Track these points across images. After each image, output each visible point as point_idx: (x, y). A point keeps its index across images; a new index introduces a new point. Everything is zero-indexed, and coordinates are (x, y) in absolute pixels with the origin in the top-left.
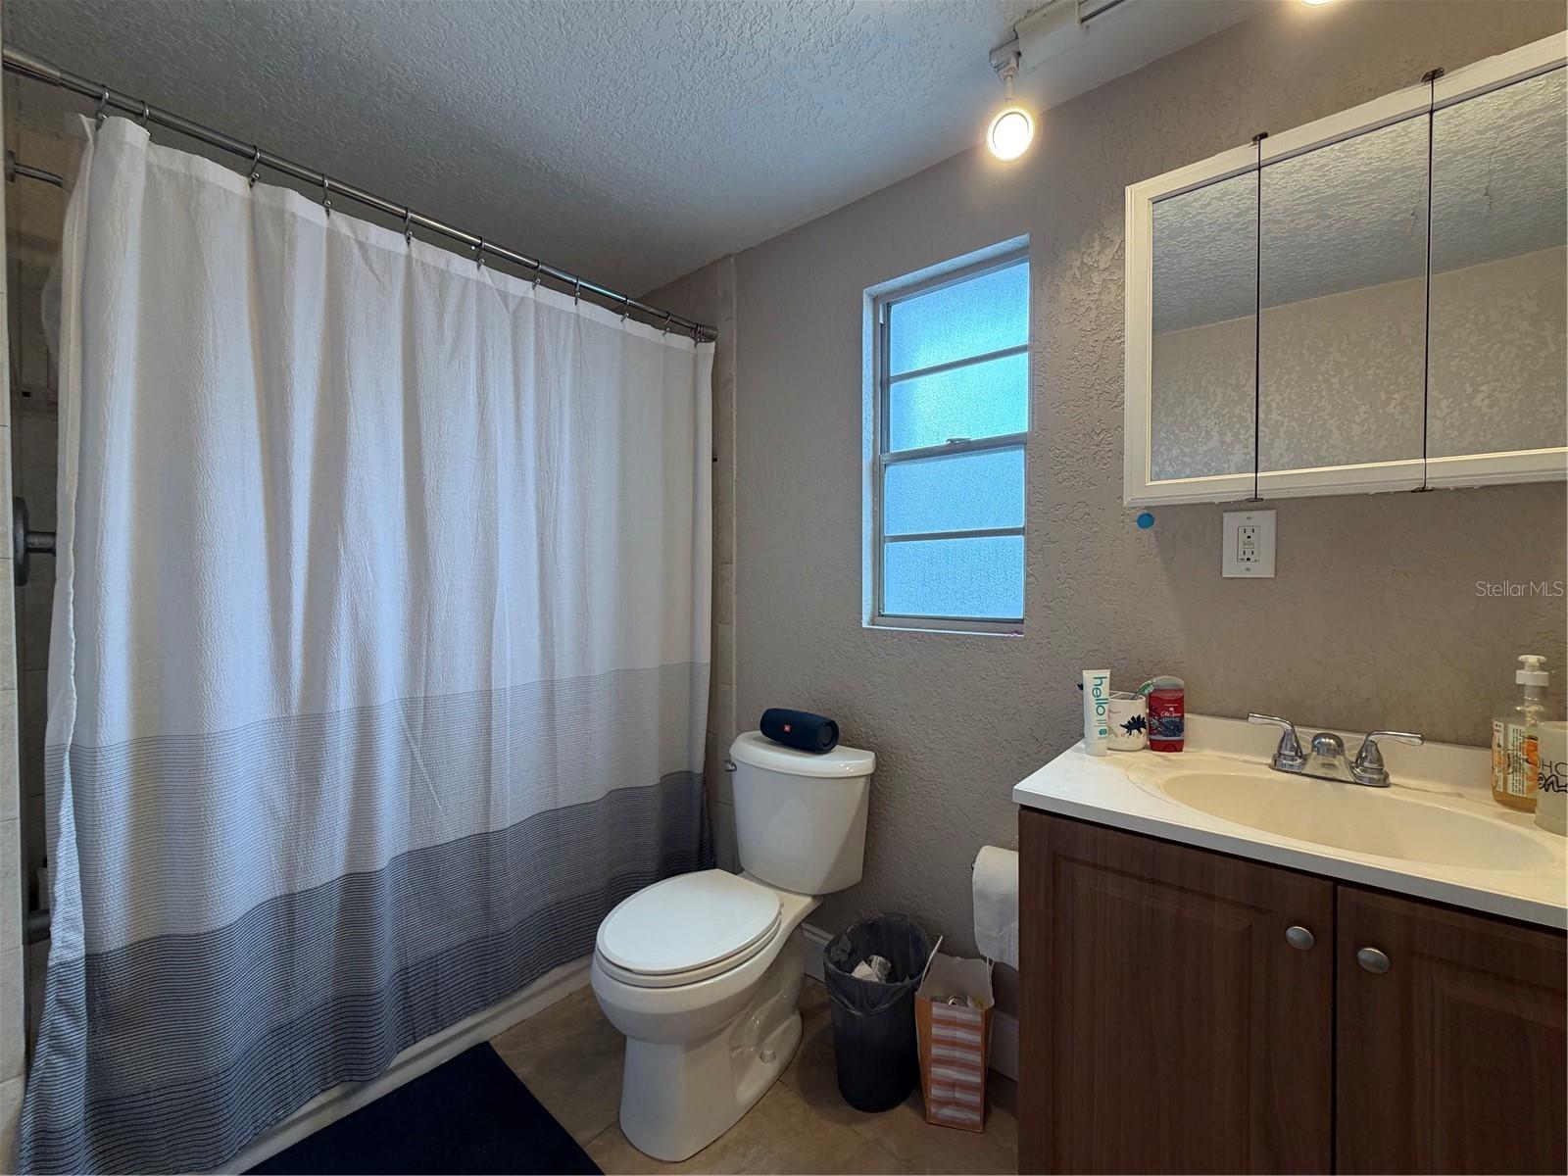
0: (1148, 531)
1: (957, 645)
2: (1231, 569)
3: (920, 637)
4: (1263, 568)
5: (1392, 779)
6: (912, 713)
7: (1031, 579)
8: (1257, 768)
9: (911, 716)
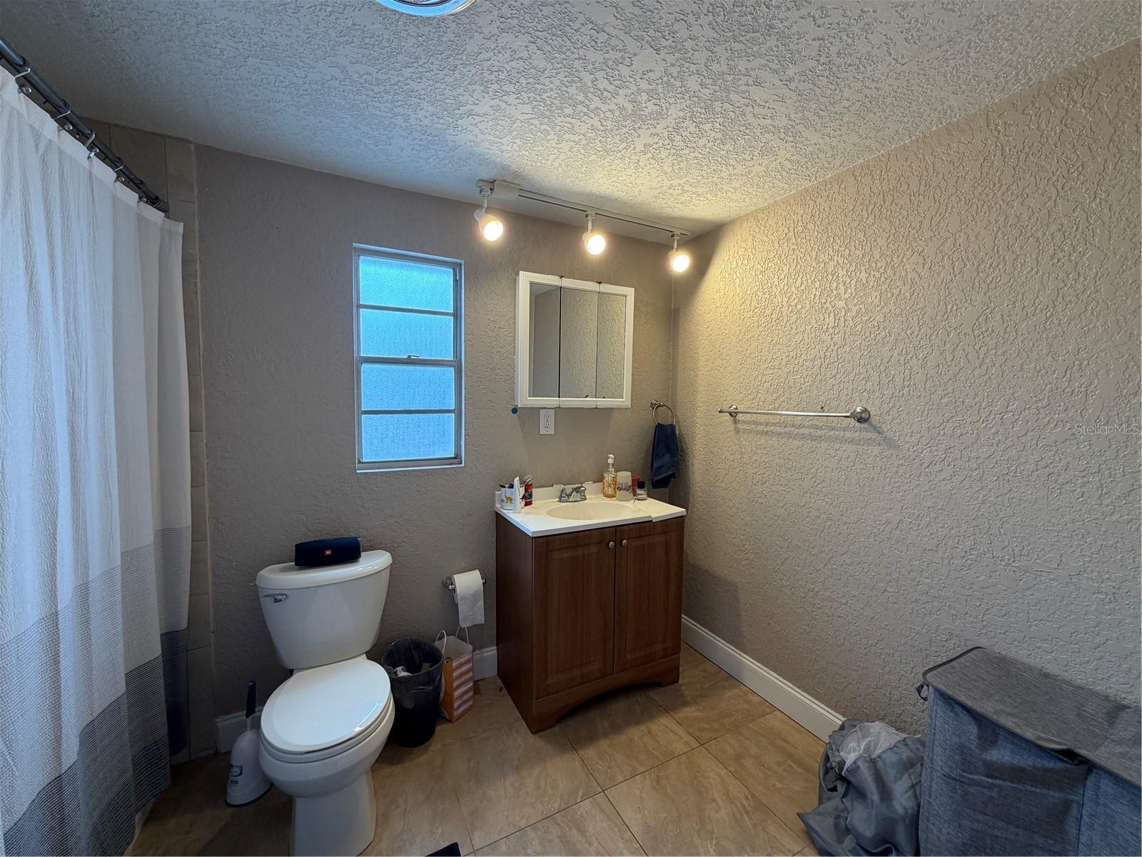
0: (515, 415)
1: (427, 475)
2: (543, 431)
3: (402, 474)
4: (552, 431)
5: (587, 497)
6: (396, 520)
7: (467, 437)
8: (554, 503)
9: (396, 522)
